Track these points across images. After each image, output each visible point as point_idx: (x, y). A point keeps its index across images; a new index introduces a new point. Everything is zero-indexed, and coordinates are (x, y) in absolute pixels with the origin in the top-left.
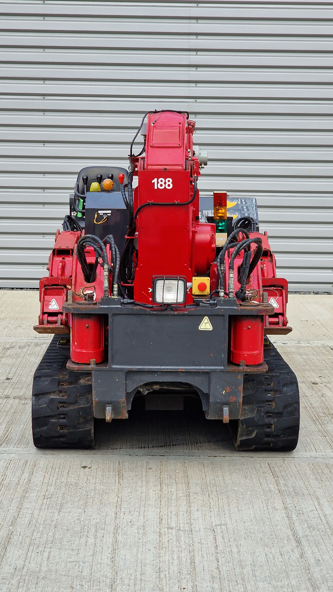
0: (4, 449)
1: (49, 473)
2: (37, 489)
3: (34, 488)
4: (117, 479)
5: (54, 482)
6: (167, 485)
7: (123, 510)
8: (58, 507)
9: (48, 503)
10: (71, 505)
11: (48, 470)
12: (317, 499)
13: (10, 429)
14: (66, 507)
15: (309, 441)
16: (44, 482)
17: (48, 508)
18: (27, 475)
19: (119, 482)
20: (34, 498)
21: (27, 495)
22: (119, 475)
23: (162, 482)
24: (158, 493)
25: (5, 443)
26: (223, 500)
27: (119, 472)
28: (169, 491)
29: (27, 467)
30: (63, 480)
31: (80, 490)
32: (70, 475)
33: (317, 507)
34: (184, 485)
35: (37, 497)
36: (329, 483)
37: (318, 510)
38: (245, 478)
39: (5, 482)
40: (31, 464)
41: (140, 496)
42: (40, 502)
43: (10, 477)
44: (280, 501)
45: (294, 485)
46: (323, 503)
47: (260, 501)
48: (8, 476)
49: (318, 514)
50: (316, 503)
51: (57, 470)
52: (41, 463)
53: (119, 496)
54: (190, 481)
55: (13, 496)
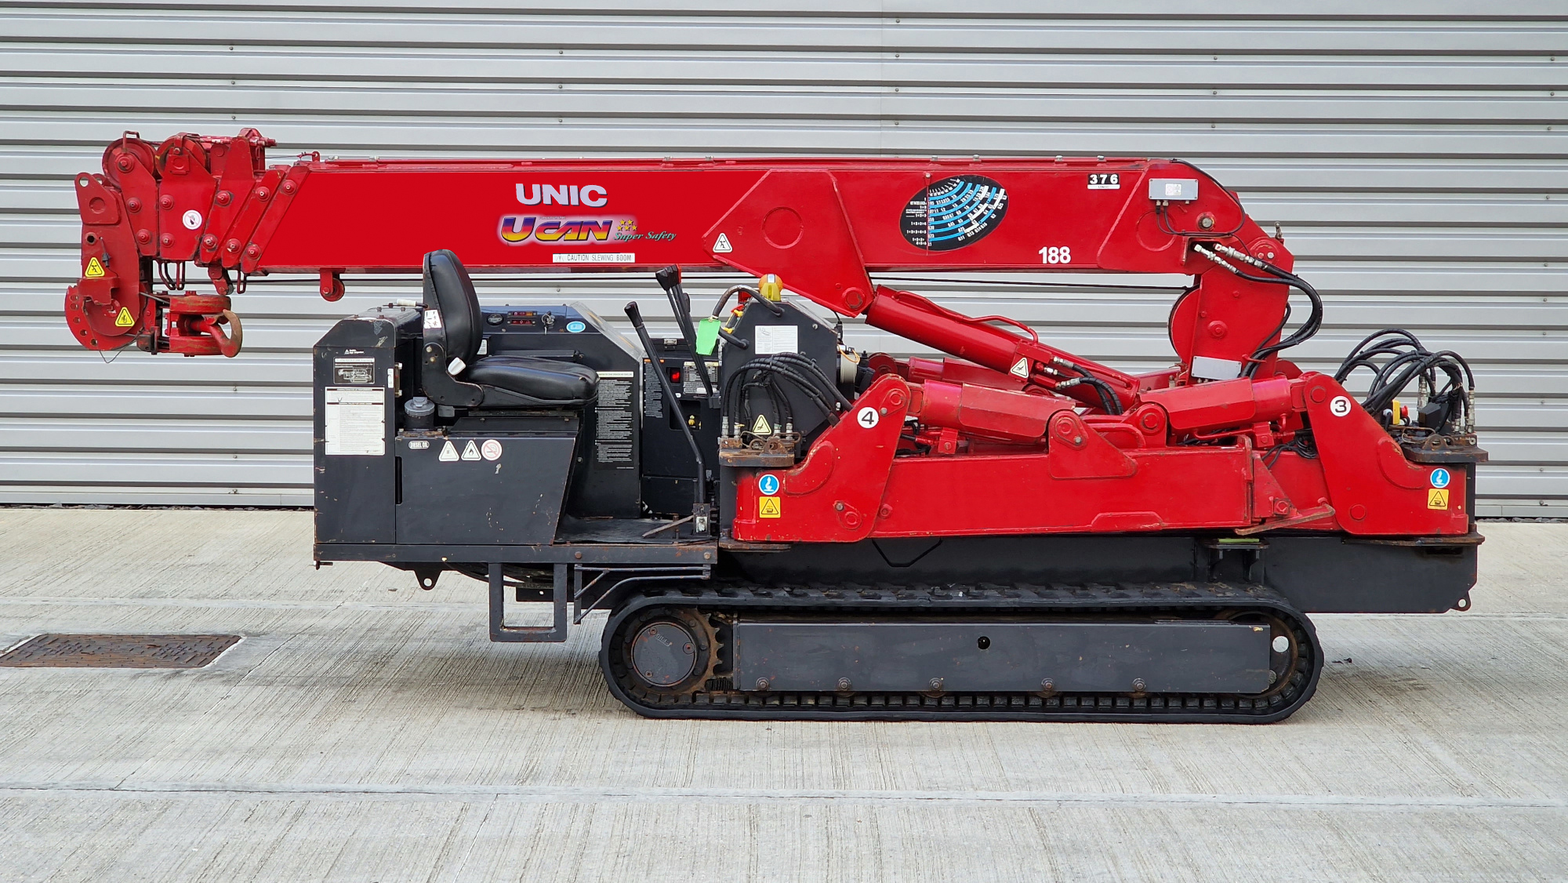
0: (529, 787)
1: (621, 822)
2: (603, 844)
3: (597, 842)
4: (747, 830)
5: (632, 834)
6: (839, 838)
7: (760, 872)
8: (645, 868)
9: (625, 862)
10: (668, 865)
11: (617, 818)
12: (1114, 858)
13: (536, 759)
14: (658, 868)
15: (1112, 777)
16: (614, 834)
17: (627, 869)
18: (582, 825)
19: (751, 835)
20: (600, 856)
21: (586, 852)
22: (750, 825)
23: (830, 835)
24: (823, 850)
25: (530, 779)
26: (941, 859)
27: (750, 821)
28: (844, 848)
29: (579, 814)
30: (648, 831)
31: (682, 845)
32: (661, 825)
33: (1112, 869)
34: (871, 839)
35: (605, 855)
36: (1138, 836)
37: (1113, 872)
38: (984, 830)
39: (543, 834)
40: (586, 809)
41: (790, 854)
42: (611, 862)
43: (550, 826)
44: (1046, 860)
45: (1074, 838)
46: (1123, 864)
47: (1009, 859)
48: (546, 826)
49: (1112, 877)
50: (1110, 863)
51: (635, 818)
52: (603, 807)
53: (753, 853)
54: (883, 833)
55: (561, 853)
